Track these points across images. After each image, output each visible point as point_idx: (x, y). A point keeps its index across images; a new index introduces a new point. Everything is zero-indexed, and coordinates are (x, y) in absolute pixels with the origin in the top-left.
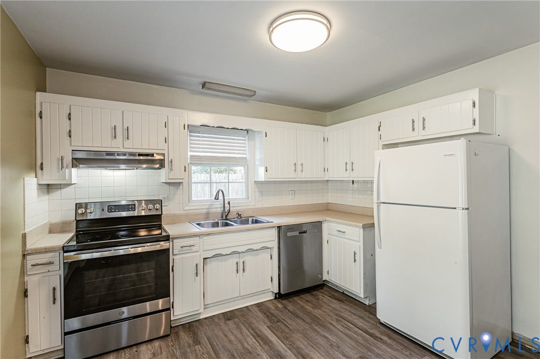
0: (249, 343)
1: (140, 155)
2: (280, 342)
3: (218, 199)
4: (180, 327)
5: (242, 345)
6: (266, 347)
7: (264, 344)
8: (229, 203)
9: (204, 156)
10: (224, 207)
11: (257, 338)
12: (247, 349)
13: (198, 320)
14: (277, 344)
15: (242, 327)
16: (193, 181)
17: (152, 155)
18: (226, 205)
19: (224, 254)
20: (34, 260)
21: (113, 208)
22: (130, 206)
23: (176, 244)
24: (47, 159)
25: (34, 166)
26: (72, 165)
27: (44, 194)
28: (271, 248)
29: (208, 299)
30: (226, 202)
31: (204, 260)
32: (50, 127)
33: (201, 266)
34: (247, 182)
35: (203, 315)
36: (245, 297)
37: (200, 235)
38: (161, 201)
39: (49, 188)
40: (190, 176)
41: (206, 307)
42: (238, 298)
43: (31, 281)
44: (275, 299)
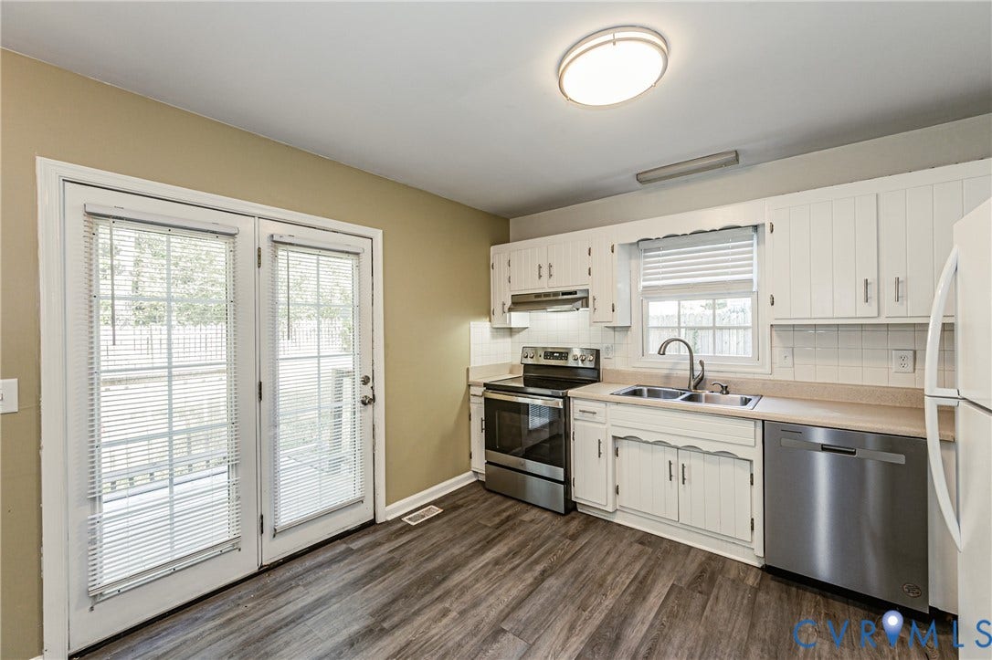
0: (618, 579)
1: (564, 294)
2: (656, 609)
3: (664, 354)
4: (601, 523)
5: (609, 573)
6: (628, 598)
7: (632, 594)
8: (702, 363)
9: (663, 286)
10: (692, 369)
11: (636, 583)
12: (604, 581)
13: (608, 521)
14: (647, 609)
15: (642, 561)
16: (650, 325)
17: (575, 293)
18: (698, 367)
19: (644, 440)
20: (474, 390)
21: (549, 355)
22: (564, 354)
23: (576, 406)
24: (496, 305)
25: (488, 313)
26: (510, 310)
27: (504, 337)
28: (751, 462)
29: (624, 499)
30: (696, 362)
31: (615, 438)
32: (498, 276)
33: (608, 447)
34: (756, 327)
35: (618, 519)
36: (689, 528)
37: (606, 402)
38: (598, 351)
39: (511, 331)
40: (644, 317)
41: (622, 509)
42: (676, 523)
43: (474, 408)
44: (761, 569)
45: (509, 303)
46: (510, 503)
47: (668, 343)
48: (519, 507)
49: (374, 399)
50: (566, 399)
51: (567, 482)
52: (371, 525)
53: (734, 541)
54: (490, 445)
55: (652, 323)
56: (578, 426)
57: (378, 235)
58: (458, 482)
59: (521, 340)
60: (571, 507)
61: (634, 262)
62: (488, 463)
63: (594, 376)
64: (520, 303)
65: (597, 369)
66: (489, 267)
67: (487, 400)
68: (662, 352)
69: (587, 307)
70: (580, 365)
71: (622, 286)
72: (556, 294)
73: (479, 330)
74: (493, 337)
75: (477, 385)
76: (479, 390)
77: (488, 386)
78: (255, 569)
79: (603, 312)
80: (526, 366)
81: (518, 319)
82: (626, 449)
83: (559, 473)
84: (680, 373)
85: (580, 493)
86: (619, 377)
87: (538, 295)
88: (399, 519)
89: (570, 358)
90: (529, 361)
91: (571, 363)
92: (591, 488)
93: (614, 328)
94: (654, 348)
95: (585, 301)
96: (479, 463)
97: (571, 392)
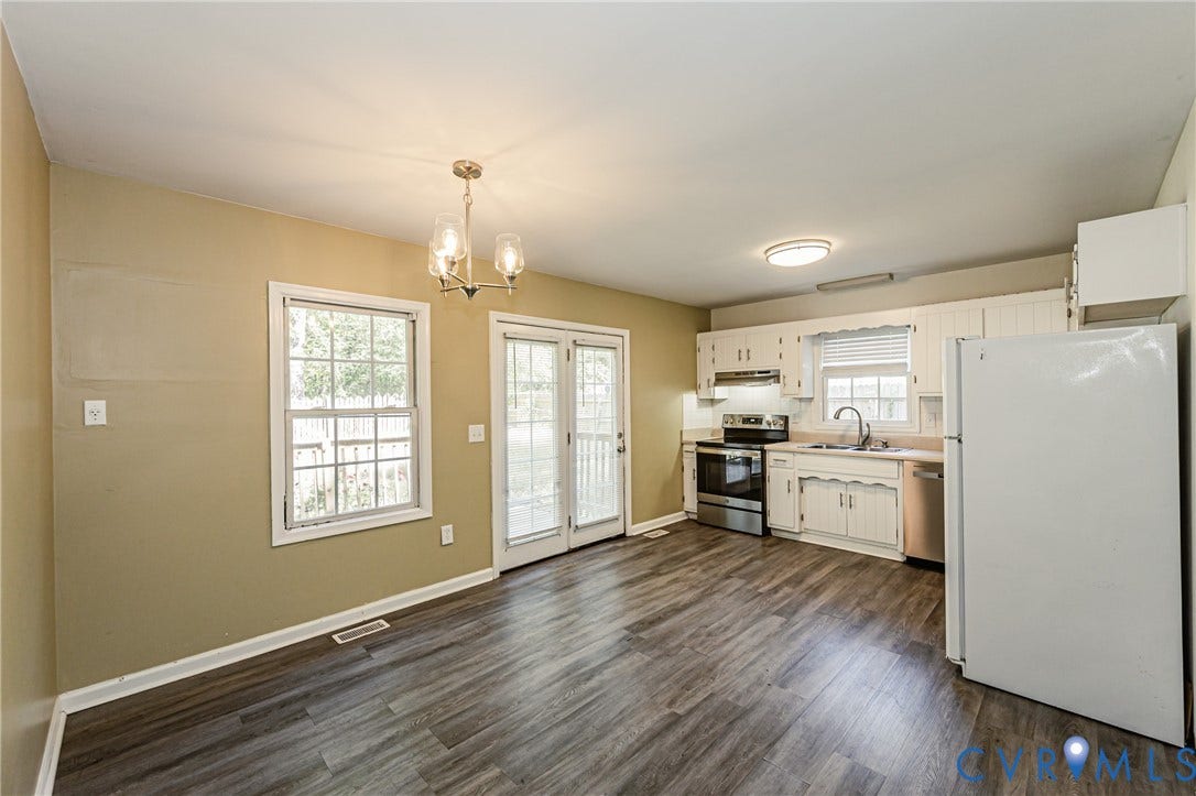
1: (759, 373)
3: (838, 419)
8: (868, 425)
9: (840, 367)
10: (861, 430)
13: (795, 541)
16: (829, 397)
17: (769, 372)
18: (865, 429)
19: (821, 478)
20: (686, 448)
21: (747, 420)
22: (759, 420)
23: (770, 457)
24: (702, 380)
25: (695, 387)
26: (715, 385)
27: (707, 406)
28: (896, 489)
29: (807, 524)
30: (864, 425)
31: (800, 478)
32: (703, 358)
33: (796, 485)
34: (909, 399)
35: (803, 538)
36: (854, 540)
37: (793, 452)
38: (787, 417)
39: (712, 402)
40: (824, 391)
41: (806, 531)
42: (845, 537)
43: (686, 461)
44: (904, 563)
45: (713, 379)
46: (717, 531)
47: (841, 410)
48: (725, 533)
49: (624, 450)
50: (763, 452)
51: (764, 513)
52: (622, 537)
53: (885, 546)
54: (701, 488)
55: (830, 395)
56: (771, 472)
57: (626, 333)
58: (676, 517)
59: (722, 409)
60: (767, 531)
61: (816, 348)
62: (699, 502)
63: (784, 436)
64: (722, 379)
65: (786, 431)
66: (695, 350)
67: (698, 454)
68: (837, 417)
69: (779, 382)
70: (773, 428)
71: (807, 366)
72: (753, 373)
73: (690, 399)
74: (699, 406)
75: (690, 443)
76: (693, 448)
77: (700, 444)
78: (566, 550)
79: (792, 388)
80: (726, 429)
81: (720, 392)
82: (809, 488)
83: (757, 505)
84: (852, 433)
85: (774, 521)
86: (803, 437)
87: (737, 374)
88: (641, 535)
89: (764, 422)
90: (728, 426)
91: (764, 426)
92: (782, 515)
93: (801, 400)
94: (831, 415)
95: (776, 378)
96: (691, 502)
97: (767, 447)
